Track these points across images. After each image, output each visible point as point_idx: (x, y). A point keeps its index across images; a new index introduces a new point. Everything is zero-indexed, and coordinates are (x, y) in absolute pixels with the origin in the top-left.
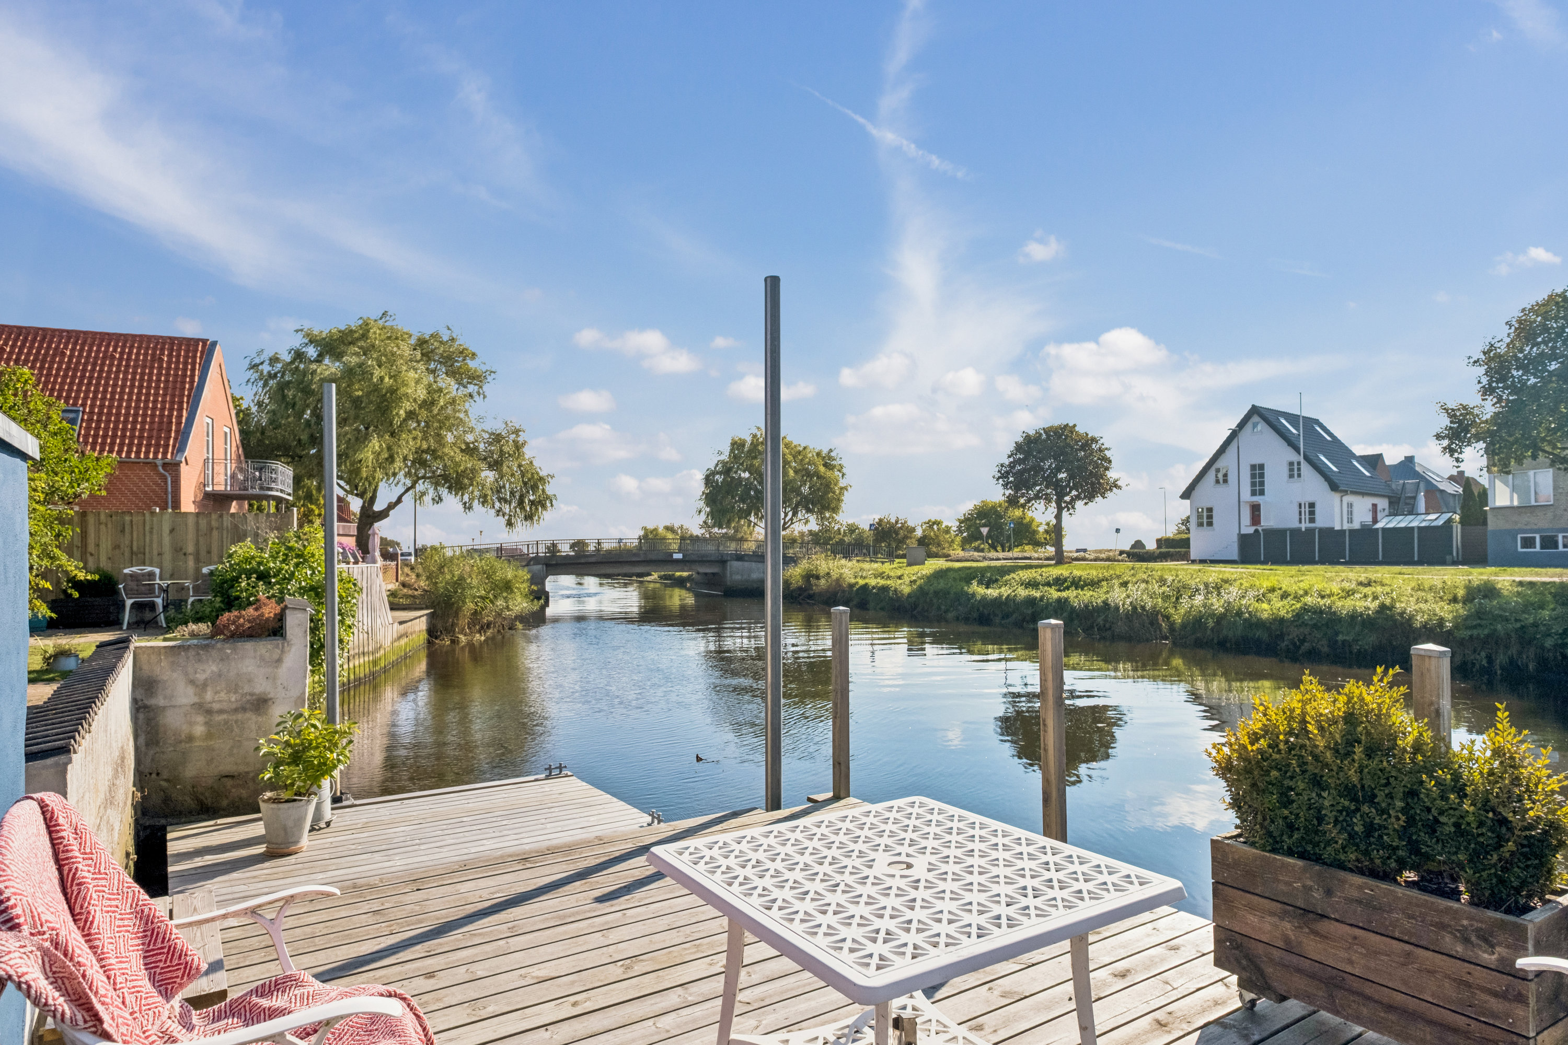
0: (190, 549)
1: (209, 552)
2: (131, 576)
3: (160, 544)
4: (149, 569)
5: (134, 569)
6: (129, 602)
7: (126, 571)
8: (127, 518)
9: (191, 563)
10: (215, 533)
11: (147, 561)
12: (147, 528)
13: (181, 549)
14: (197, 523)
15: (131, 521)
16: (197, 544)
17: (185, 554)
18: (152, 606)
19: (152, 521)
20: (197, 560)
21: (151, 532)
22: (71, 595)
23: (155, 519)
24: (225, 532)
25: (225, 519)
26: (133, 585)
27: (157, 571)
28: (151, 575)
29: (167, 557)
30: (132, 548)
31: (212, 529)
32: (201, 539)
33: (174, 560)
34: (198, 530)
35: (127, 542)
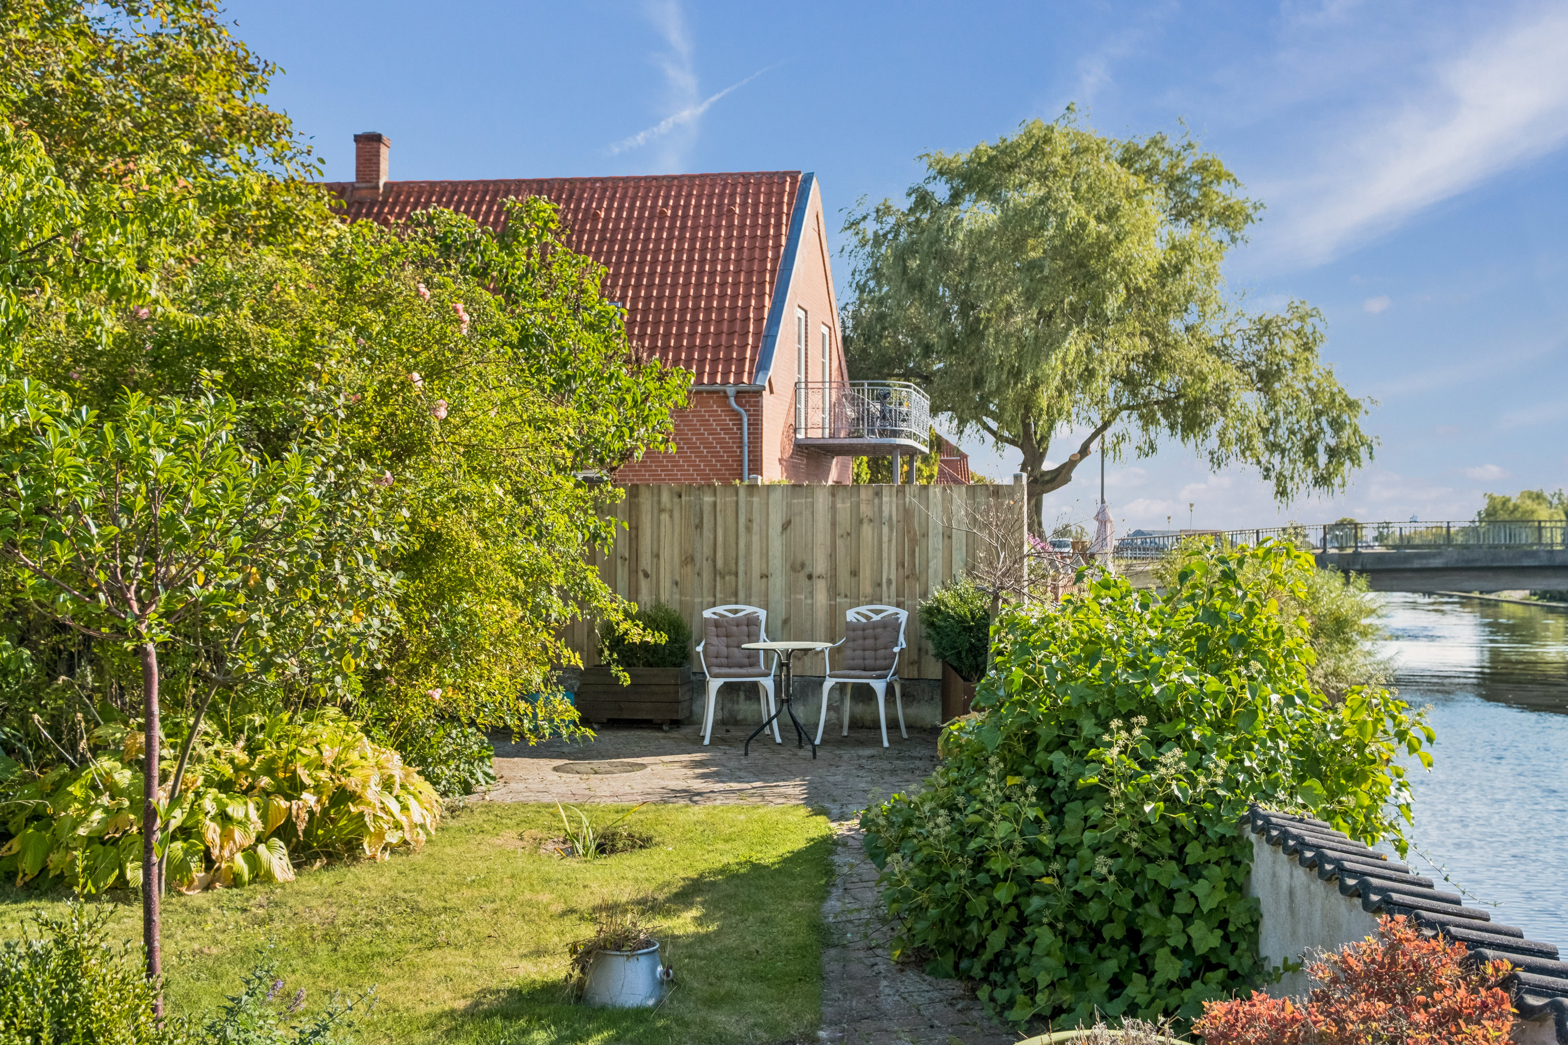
0: (820, 566)
1: (855, 573)
2: (717, 624)
3: (765, 555)
4: (749, 609)
5: (720, 609)
6: (714, 685)
7: (707, 614)
8: (708, 499)
9: (821, 597)
10: (867, 531)
11: (742, 595)
12: (742, 520)
13: (803, 566)
14: (833, 508)
15: (715, 504)
16: (832, 556)
17: (810, 577)
18: (753, 691)
19: (750, 504)
20: (833, 591)
21: (749, 529)
22: (618, 678)
23: (756, 500)
24: (885, 529)
25: (885, 499)
26: (719, 644)
27: (762, 614)
28: (751, 622)
29: (778, 582)
30: (714, 561)
31: (861, 522)
32: (839, 542)
33: (791, 589)
34: (834, 524)
35: (707, 551)
